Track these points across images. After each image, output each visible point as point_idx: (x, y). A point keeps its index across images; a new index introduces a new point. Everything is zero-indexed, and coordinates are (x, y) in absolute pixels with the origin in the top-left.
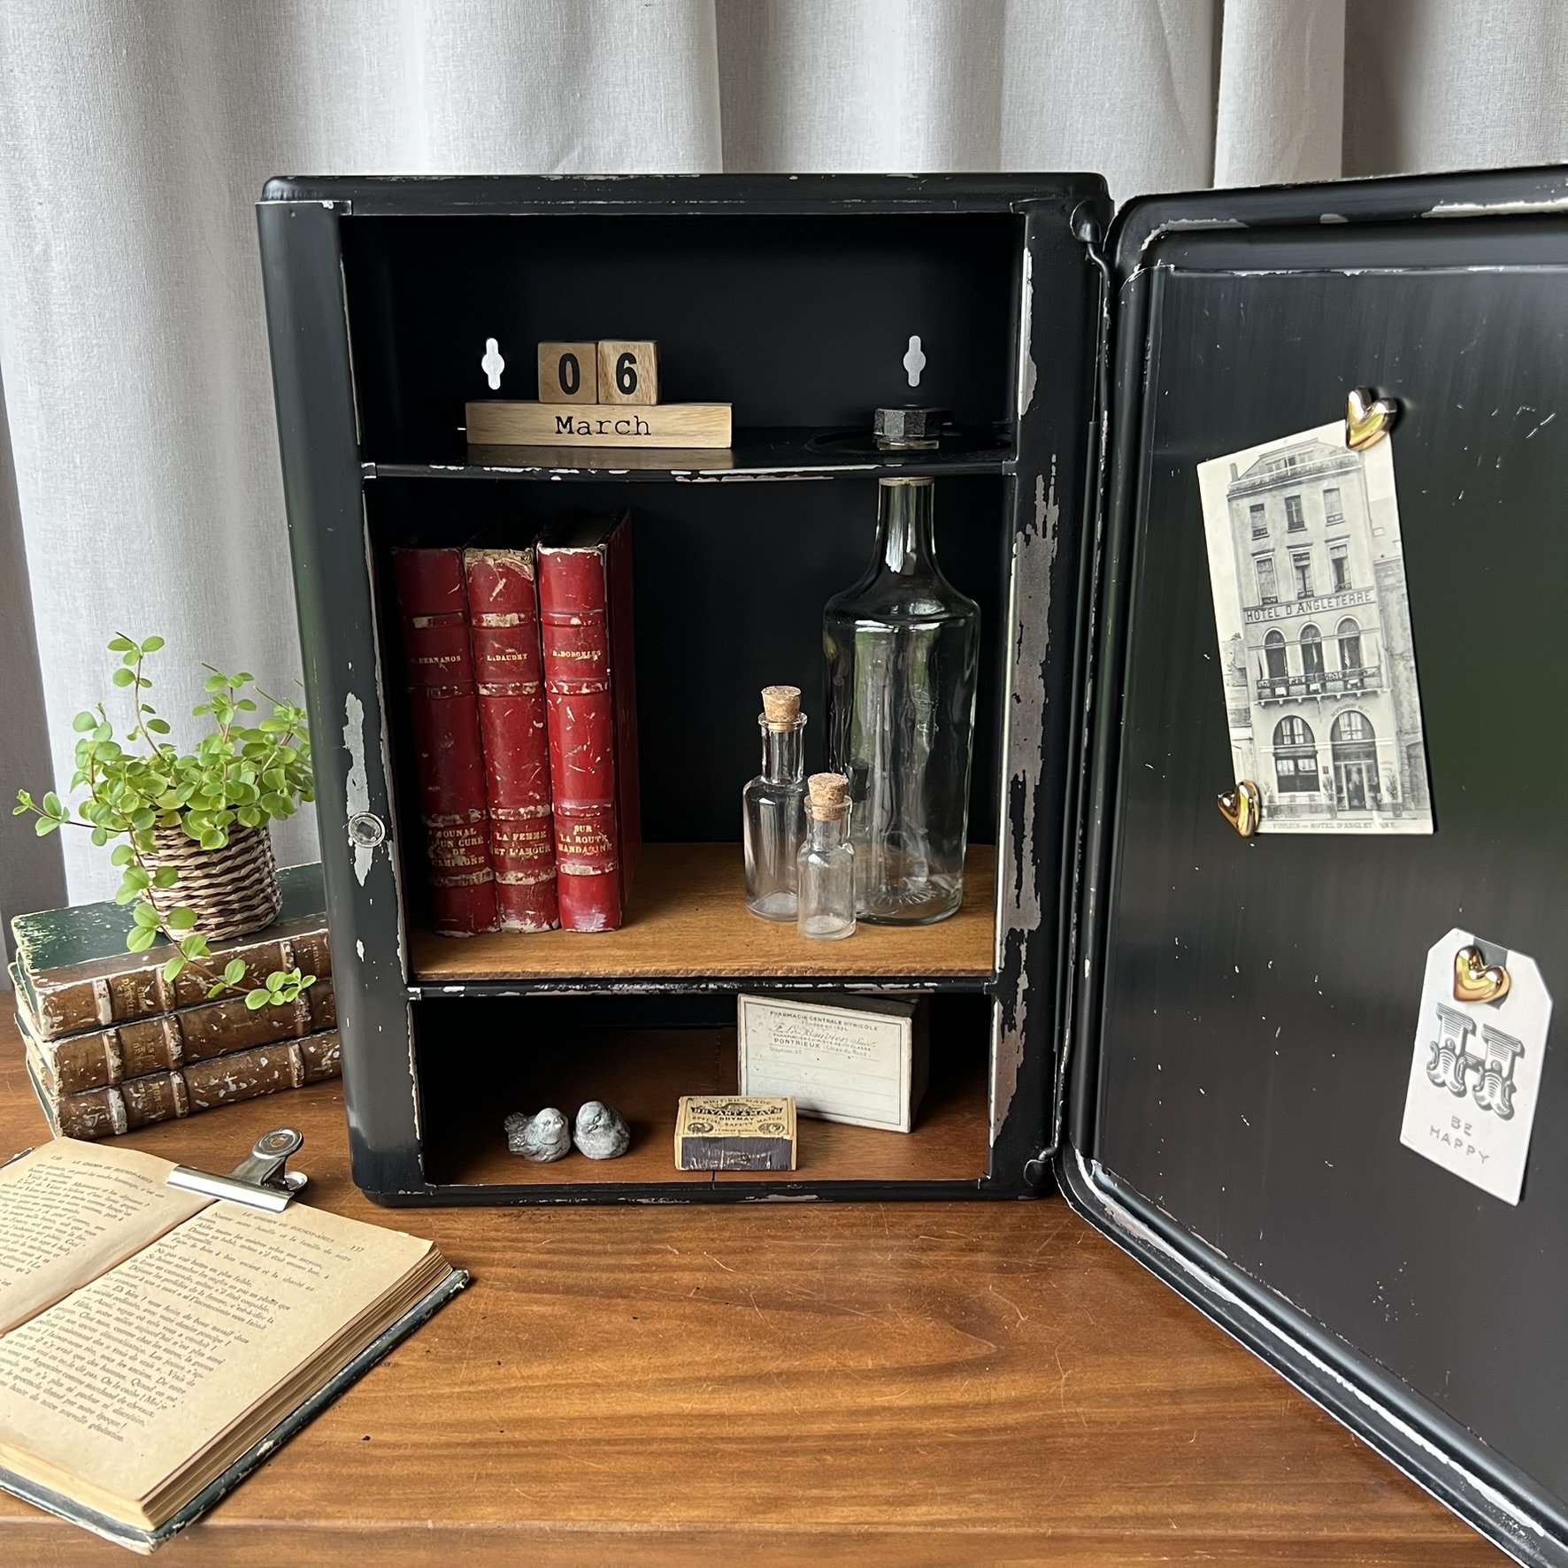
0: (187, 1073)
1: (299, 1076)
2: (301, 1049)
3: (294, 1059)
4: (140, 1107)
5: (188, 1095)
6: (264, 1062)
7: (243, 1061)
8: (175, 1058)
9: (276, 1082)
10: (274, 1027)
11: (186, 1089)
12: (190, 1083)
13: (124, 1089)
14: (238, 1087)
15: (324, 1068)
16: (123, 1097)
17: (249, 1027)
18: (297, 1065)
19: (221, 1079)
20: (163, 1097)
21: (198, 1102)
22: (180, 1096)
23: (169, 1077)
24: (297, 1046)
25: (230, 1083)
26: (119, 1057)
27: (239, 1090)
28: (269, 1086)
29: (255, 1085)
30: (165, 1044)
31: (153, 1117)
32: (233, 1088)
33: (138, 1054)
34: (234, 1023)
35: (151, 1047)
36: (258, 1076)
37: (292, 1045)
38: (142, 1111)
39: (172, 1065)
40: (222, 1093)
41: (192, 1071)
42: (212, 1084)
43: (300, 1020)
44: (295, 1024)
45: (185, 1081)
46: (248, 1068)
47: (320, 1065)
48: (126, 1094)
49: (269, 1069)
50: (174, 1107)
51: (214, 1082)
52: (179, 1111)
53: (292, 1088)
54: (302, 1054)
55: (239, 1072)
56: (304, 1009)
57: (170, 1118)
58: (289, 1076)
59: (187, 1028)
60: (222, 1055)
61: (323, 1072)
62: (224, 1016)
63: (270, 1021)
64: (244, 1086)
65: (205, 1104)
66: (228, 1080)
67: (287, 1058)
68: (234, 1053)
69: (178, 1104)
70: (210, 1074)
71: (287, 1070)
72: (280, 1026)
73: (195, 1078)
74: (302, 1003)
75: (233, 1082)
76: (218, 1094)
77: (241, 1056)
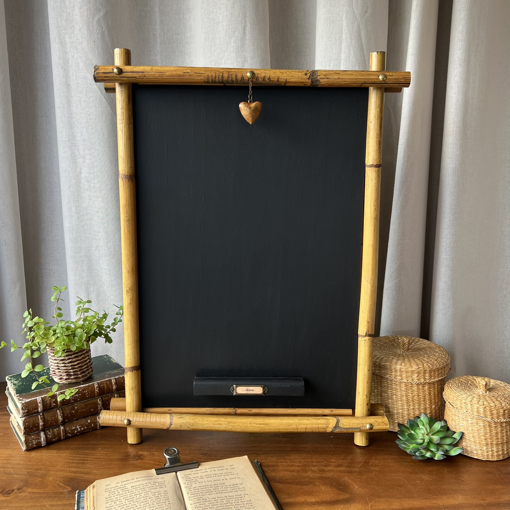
0: (65, 425)
1: (99, 425)
3: (98, 420)
4: (50, 437)
5: (65, 433)
6: (89, 421)
8: (60, 421)
9: (92, 427)
11: (65, 431)
12: (66, 429)
13: (46, 431)
14: (81, 429)
16: (45, 434)
17: (84, 411)
19: (76, 427)
20: (58, 433)
21: (68, 435)
22: (63, 433)
23: (60, 427)
26: (43, 422)
28: (90, 429)
29: (86, 429)
30: (58, 417)
31: (54, 440)
32: (79, 430)
33: (49, 421)
34: (79, 410)
35: (53, 418)
36: (87, 426)
37: (98, 415)
38: (51, 438)
39: (60, 423)
40: (76, 431)
41: (67, 425)
42: (73, 429)
43: (99, 408)
44: (98, 410)
46: (84, 423)
48: (46, 433)
49: (91, 423)
50: (61, 436)
52: (62, 438)
53: (97, 429)
55: (81, 425)
56: (101, 405)
57: (59, 440)
58: (96, 426)
59: (65, 412)
60: (75, 420)
62: (76, 408)
63: (90, 409)
64: (83, 429)
65: (70, 435)
67: (96, 420)
68: (80, 419)
69: (62, 436)
70: (72, 426)
71: (96, 423)
72: (93, 411)
73: (68, 427)
74: (100, 403)
75: (79, 428)
76: (74, 432)
77: (82, 420)
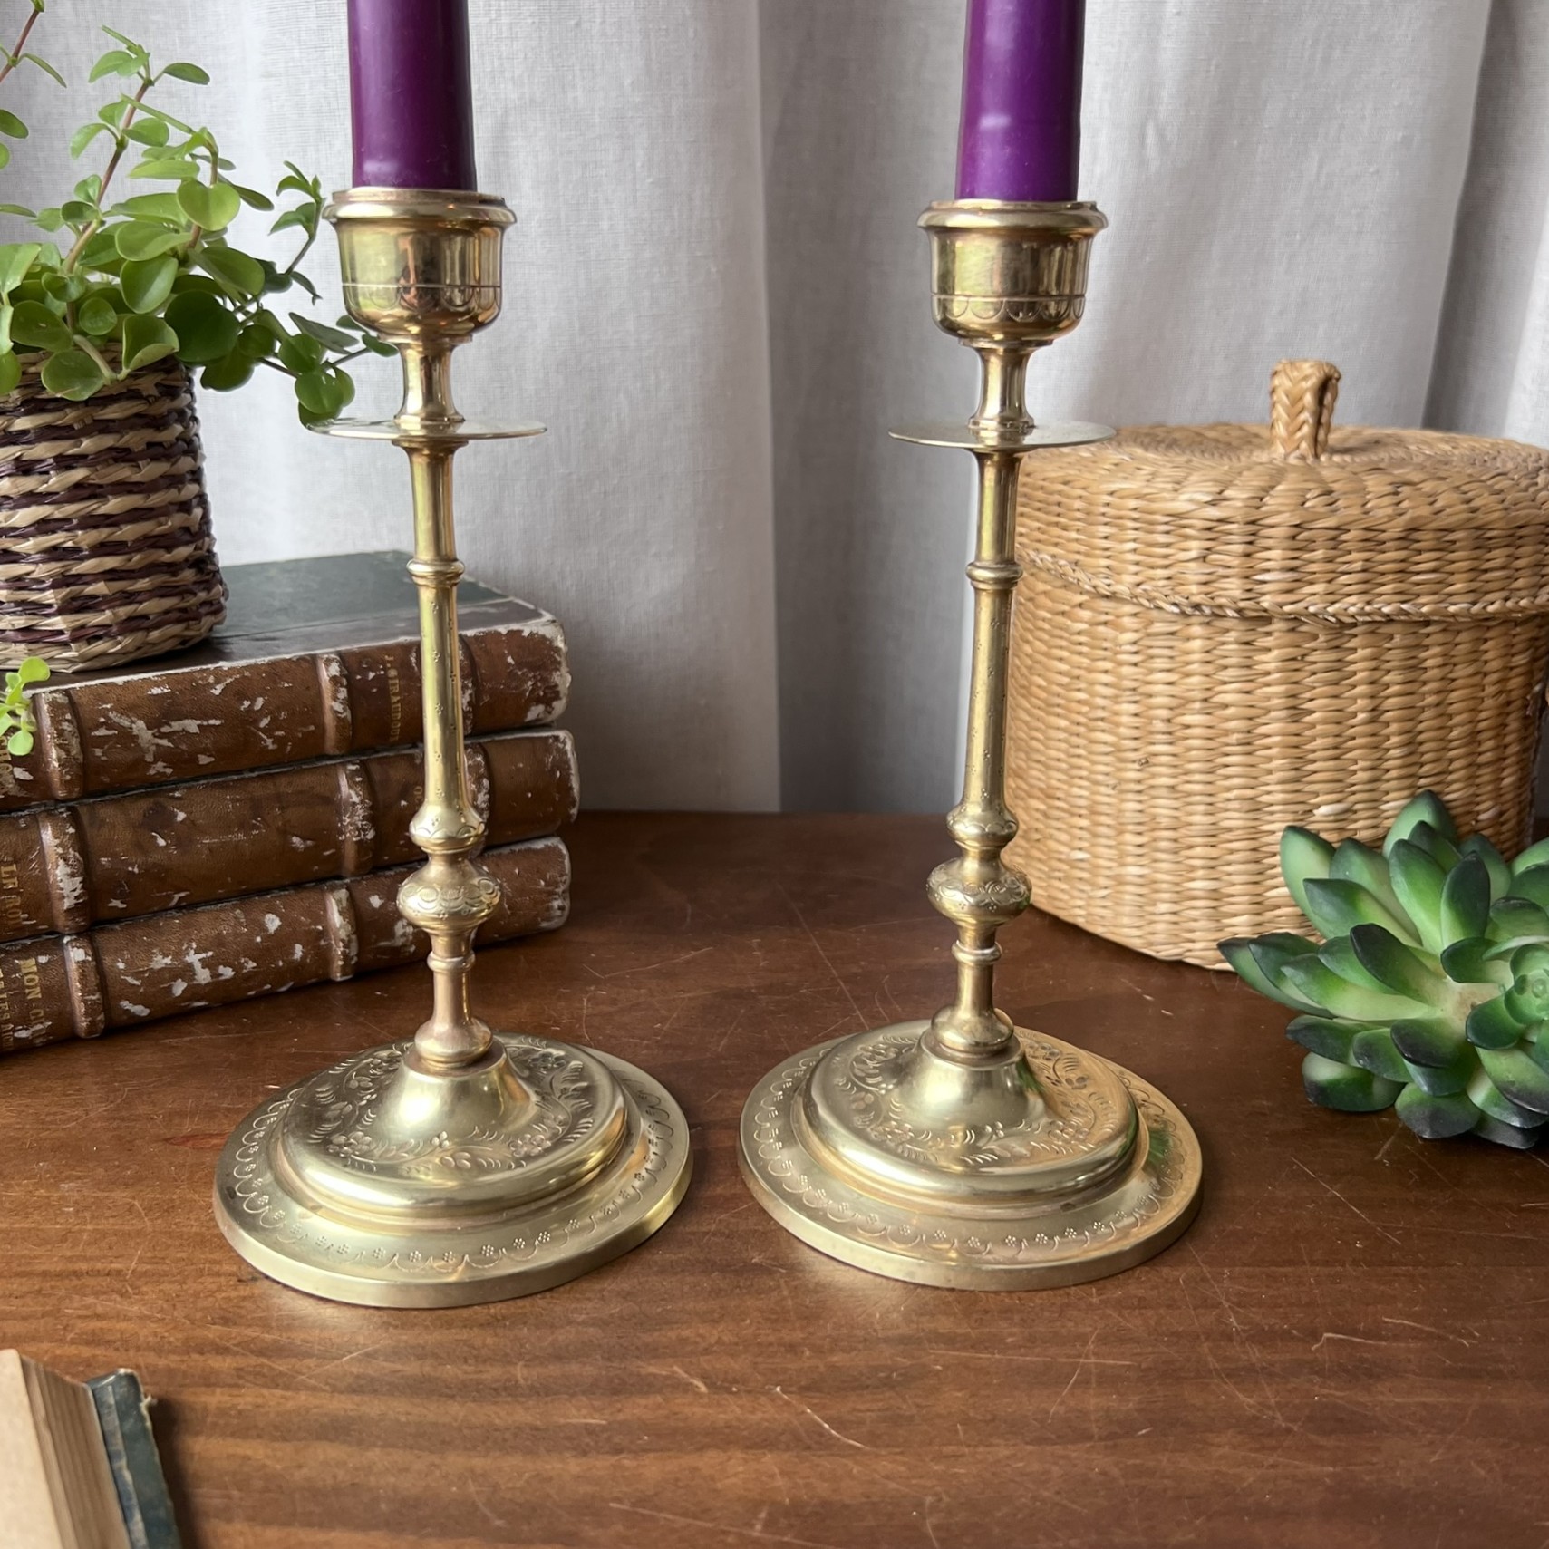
0: (101, 938)
1: (346, 957)
2: (351, 899)
3: (336, 919)
5: (103, 987)
6: (273, 923)
7: (228, 921)
8: (67, 908)
9: (298, 968)
10: (295, 850)
11: (99, 976)
12: (107, 961)
14: (215, 975)
15: (399, 942)
17: (237, 845)
18: (343, 934)
19: (178, 955)
20: (46, 991)
21: (126, 1004)
22: (85, 991)
23: (61, 947)
24: (343, 893)
25: (198, 966)
27: (217, 984)
28: (280, 976)
29: (251, 975)
30: (46, 873)
31: (23, 1034)
32: (203, 976)
34: (204, 833)
36: (260, 954)
37: (333, 889)
39: (62, 922)
40: (179, 987)
41: (109, 940)
42: (157, 967)
43: (350, 836)
44: (339, 846)
45: (97, 956)
46: (236, 935)
47: (391, 935)
49: (280, 942)
50: (71, 1013)
51: (161, 961)
52: (83, 1024)
53: (327, 982)
54: (355, 911)
55: (219, 942)
56: (361, 813)
57: (63, 1039)
58: (323, 956)
59: (99, 840)
60: (178, 908)
61: (396, 951)
62: (181, 816)
63: (285, 833)
64: (227, 972)
65: (141, 1010)
66: (193, 958)
67: (322, 917)
68: (207, 903)
69: (80, 1009)
70: (151, 945)
71: (322, 943)
72: (306, 849)
73: (118, 952)
74: (356, 799)
75: (205, 964)
76: (170, 988)
77: (222, 910)
